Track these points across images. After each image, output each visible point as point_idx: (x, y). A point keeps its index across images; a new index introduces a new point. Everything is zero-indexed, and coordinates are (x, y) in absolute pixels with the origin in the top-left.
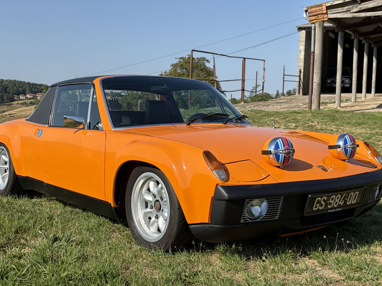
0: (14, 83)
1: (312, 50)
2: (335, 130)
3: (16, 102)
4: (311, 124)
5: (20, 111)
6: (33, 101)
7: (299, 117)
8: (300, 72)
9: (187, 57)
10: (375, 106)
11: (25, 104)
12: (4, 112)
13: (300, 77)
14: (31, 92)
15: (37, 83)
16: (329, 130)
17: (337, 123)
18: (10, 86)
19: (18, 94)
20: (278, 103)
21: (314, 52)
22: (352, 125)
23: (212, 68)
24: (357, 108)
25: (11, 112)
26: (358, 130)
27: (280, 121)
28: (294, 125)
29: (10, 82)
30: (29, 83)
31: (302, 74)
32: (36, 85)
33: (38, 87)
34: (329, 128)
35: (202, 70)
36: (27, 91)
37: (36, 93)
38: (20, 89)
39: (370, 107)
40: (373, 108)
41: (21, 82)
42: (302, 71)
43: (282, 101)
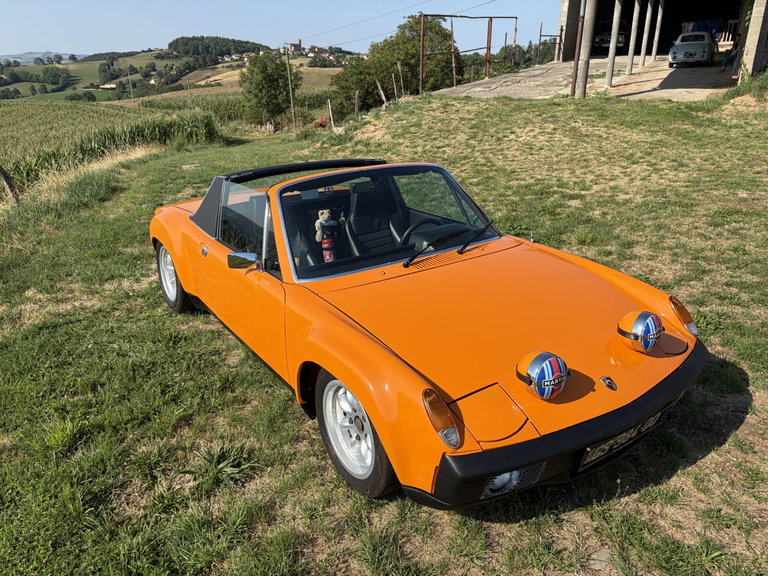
0: (216, 40)
1: (581, 14)
2: (605, 136)
3: (221, 65)
4: (573, 124)
5: (226, 77)
6: (239, 63)
7: (558, 111)
8: (562, 30)
9: (418, 15)
10: (657, 84)
11: (231, 68)
12: (209, 77)
13: (561, 37)
14: (237, 52)
15: (243, 40)
16: (596, 135)
17: (607, 123)
18: (212, 45)
19: (222, 55)
20: (531, 77)
21: (583, 17)
22: (627, 127)
23: (450, 29)
24: (632, 88)
25: (216, 78)
26: (634, 135)
27: (534, 120)
28: (552, 126)
29: (212, 39)
30: (233, 41)
31: (564, 33)
32: (242, 42)
33: (244, 45)
34: (597, 132)
35: (437, 33)
36: (233, 51)
37: (242, 53)
38: (224, 49)
39: (649, 86)
40: (655, 90)
41: (224, 39)
42: (564, 28)
43: (537, 72)
